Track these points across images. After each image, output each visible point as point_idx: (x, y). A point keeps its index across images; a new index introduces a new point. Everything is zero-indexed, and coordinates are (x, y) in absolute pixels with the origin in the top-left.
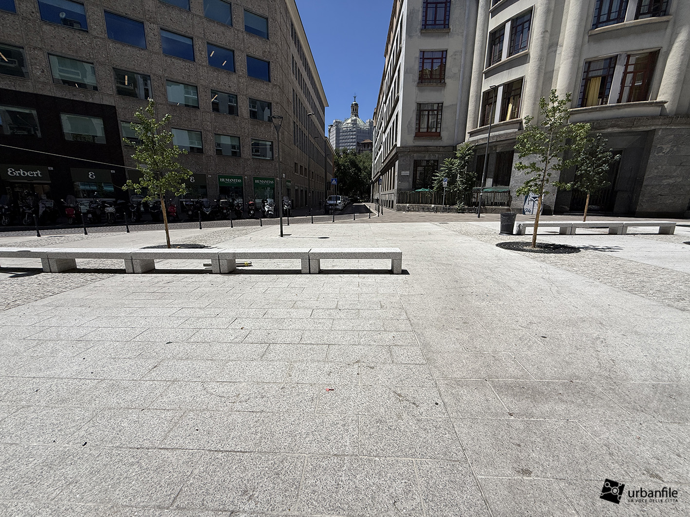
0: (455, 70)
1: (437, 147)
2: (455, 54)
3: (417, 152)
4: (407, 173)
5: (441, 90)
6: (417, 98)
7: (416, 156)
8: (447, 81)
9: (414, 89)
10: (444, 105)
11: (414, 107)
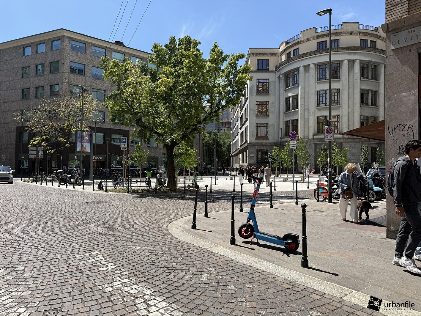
0: (273, 110)
1: (267, 143)
2: (272, 103)
3: (257, 145)
5: (267, 118)
6: (256, 121)
7: (257, 147)
8: (269, 114)
9: (254, 118)
10: (269, 124)
11: (255, 125)
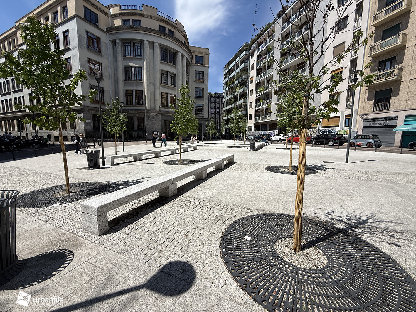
0: (107, 74)
2: (106, 66)
3: (94, 110)
4: (90, 121)
6: (89, 81)
7: (93, 112)
8: (104, 78)
10: (104, 89)
11: (88, 86)
